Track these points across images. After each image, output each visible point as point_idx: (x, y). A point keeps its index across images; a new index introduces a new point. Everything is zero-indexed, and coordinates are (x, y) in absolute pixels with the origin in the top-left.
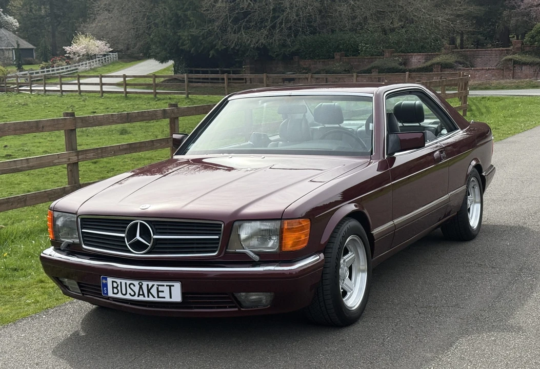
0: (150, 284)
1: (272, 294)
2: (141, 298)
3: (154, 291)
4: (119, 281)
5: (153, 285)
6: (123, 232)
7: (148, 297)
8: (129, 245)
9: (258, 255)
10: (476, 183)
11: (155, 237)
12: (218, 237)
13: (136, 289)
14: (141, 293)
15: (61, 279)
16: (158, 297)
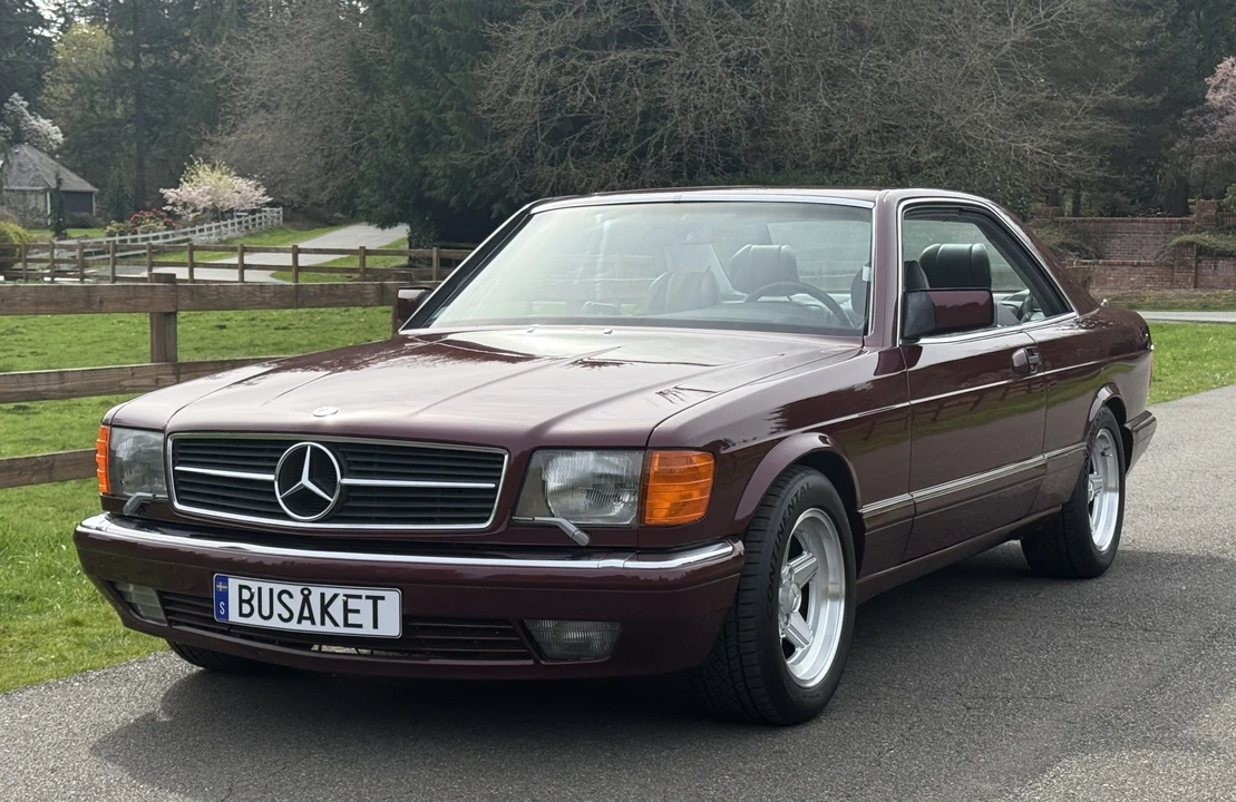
0: (329, 592)
1: (617, 626)
2: (306, 626)
3: (336, 610)
4: (254, 585)
5: (335, 596)
6: (271, 470)
7: (323, 623)
8: (282, 499)
9: (586, 532)
10: (1111, 444)
11: (346, 481)
12: (493, 485)
13: (295, 605)
14: (306, 614)
15: (120, 588)
16: (346, 624)
